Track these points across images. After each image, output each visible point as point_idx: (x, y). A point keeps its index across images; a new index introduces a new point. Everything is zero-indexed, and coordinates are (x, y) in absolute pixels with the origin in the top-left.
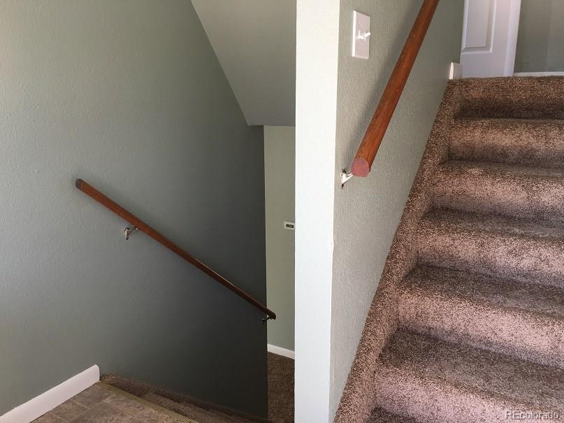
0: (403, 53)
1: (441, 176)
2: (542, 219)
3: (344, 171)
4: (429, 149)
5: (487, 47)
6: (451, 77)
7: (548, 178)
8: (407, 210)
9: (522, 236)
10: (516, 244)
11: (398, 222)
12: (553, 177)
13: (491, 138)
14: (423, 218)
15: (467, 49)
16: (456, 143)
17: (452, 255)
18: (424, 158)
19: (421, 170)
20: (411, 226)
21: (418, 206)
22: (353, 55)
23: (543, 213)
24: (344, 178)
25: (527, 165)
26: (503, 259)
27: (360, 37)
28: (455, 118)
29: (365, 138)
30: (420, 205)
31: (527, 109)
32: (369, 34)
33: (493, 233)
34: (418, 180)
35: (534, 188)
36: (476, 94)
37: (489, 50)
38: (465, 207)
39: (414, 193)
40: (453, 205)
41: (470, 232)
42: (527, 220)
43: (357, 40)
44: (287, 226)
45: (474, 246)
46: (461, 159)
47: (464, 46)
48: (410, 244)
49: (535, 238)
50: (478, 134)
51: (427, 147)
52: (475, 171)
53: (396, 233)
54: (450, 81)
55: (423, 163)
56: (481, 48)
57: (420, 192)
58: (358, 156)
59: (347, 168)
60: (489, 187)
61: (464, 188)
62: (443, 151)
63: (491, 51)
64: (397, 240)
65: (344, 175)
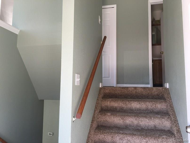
0: (88, 83)
1: (100, 116)
2: (127, 128)
3: (74, 117)
4: (96, 107)
5: (109, 77)
6: (100, 87)
7: (127, 116)
8: (91, 127)
9: (123, 134)
10: (121, 136)
11: (89, 131)
12: (129, 115)
13: (112, 104)
14: (96, 129)
15: (104, 77)
16: (103, 105)
17: (105, 141)
18: (95, 110)
19: (94, 114)
20: (92, 133)
21: (94, 125)
22: (76, 85)
23: (127, 126)
24: (74, 119)
25: (122, 112)
26: (118, 141)
27: (77, 80)
28: (102, 98)
29: (79, 107)
30: (95, 126)
31: (120, 96)
32: (80, 79)
33: (115, 133)
34: (94, 117)
35: (124, 119)
36: (107, 91)
37: (109, 78)
38: (107, 125)
39: (93, 121)
40: (104, 124)
41: (109, 133)
42: (123, 128)
43: (77, 81)
44: (49, 134)
45: (110, 138)
46: (105, 110)
47: (103, 77)
48: (92, 138)
49: (126, 134)
50: (109, 103)
51: (95, 107)
52: (109, 114)
53: (88, 135)
54: (100, 88)
55: (94, 112)
56: (108, 77)
57: (94, 121)
58: (78, 113)
59: (75, 116)
60: (113, 119)
61: (106, 119)
62: (100, 108)
63: (110, 78)
64: (89, 137)
65: (74, 118)
